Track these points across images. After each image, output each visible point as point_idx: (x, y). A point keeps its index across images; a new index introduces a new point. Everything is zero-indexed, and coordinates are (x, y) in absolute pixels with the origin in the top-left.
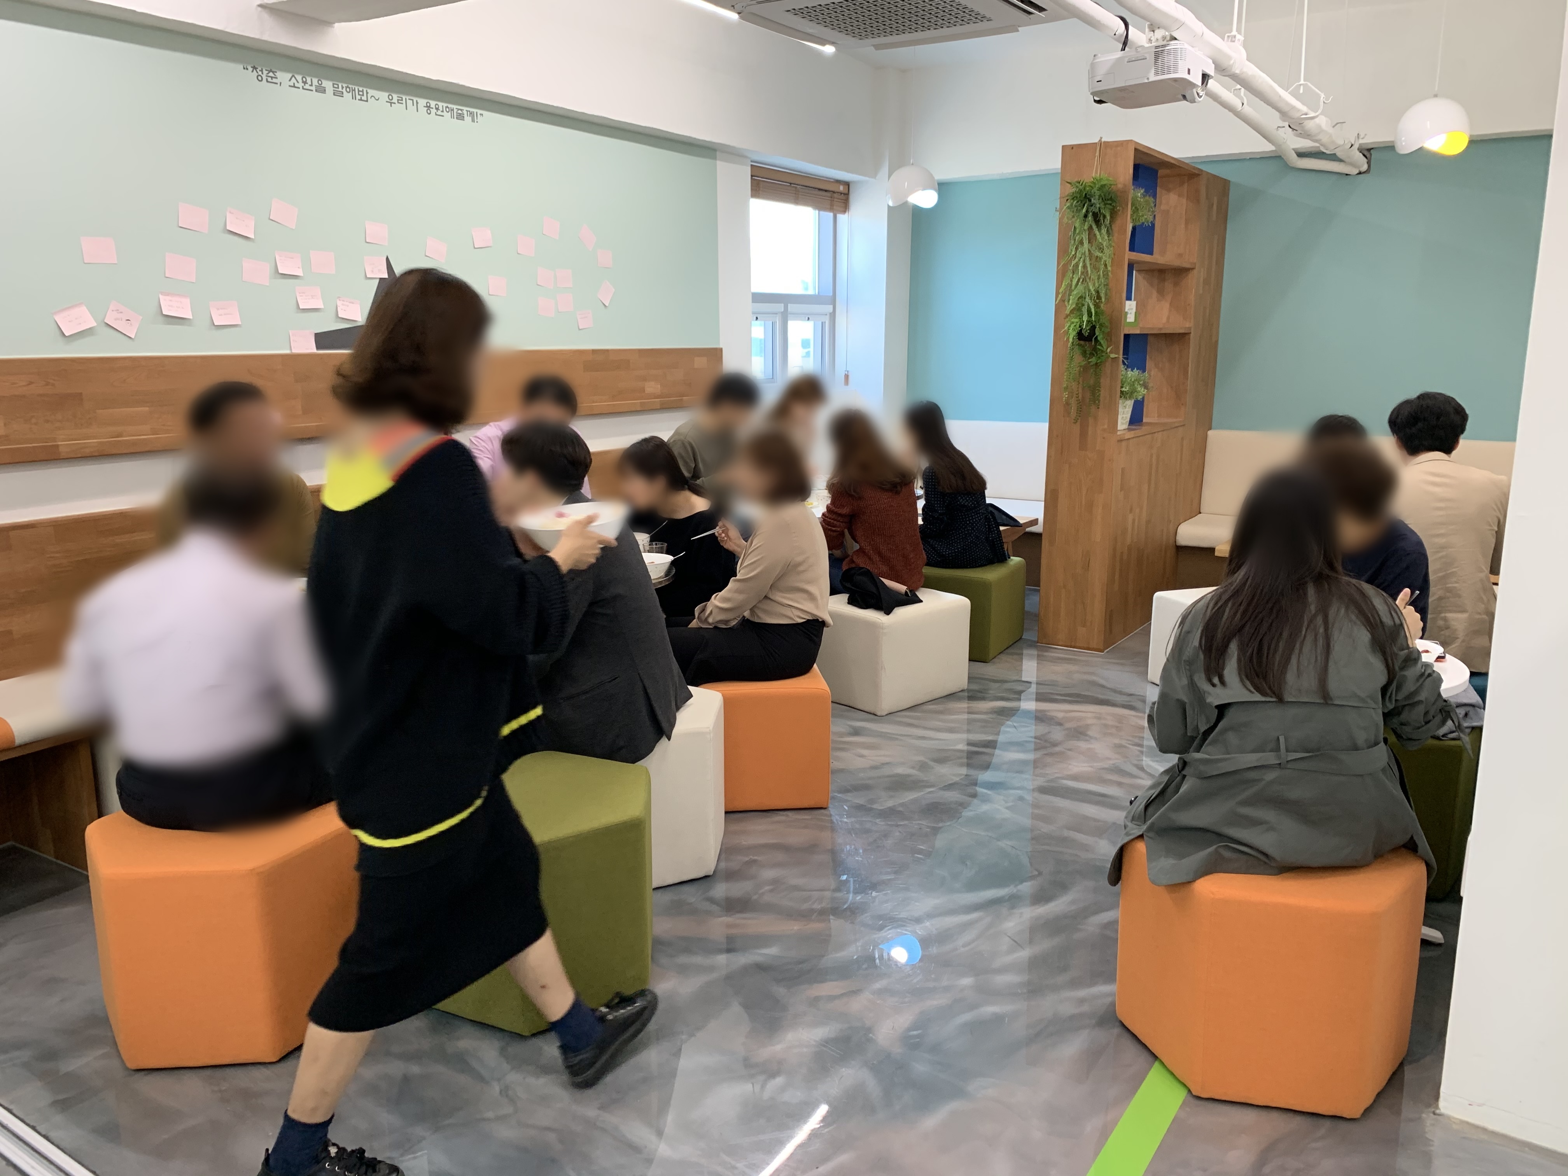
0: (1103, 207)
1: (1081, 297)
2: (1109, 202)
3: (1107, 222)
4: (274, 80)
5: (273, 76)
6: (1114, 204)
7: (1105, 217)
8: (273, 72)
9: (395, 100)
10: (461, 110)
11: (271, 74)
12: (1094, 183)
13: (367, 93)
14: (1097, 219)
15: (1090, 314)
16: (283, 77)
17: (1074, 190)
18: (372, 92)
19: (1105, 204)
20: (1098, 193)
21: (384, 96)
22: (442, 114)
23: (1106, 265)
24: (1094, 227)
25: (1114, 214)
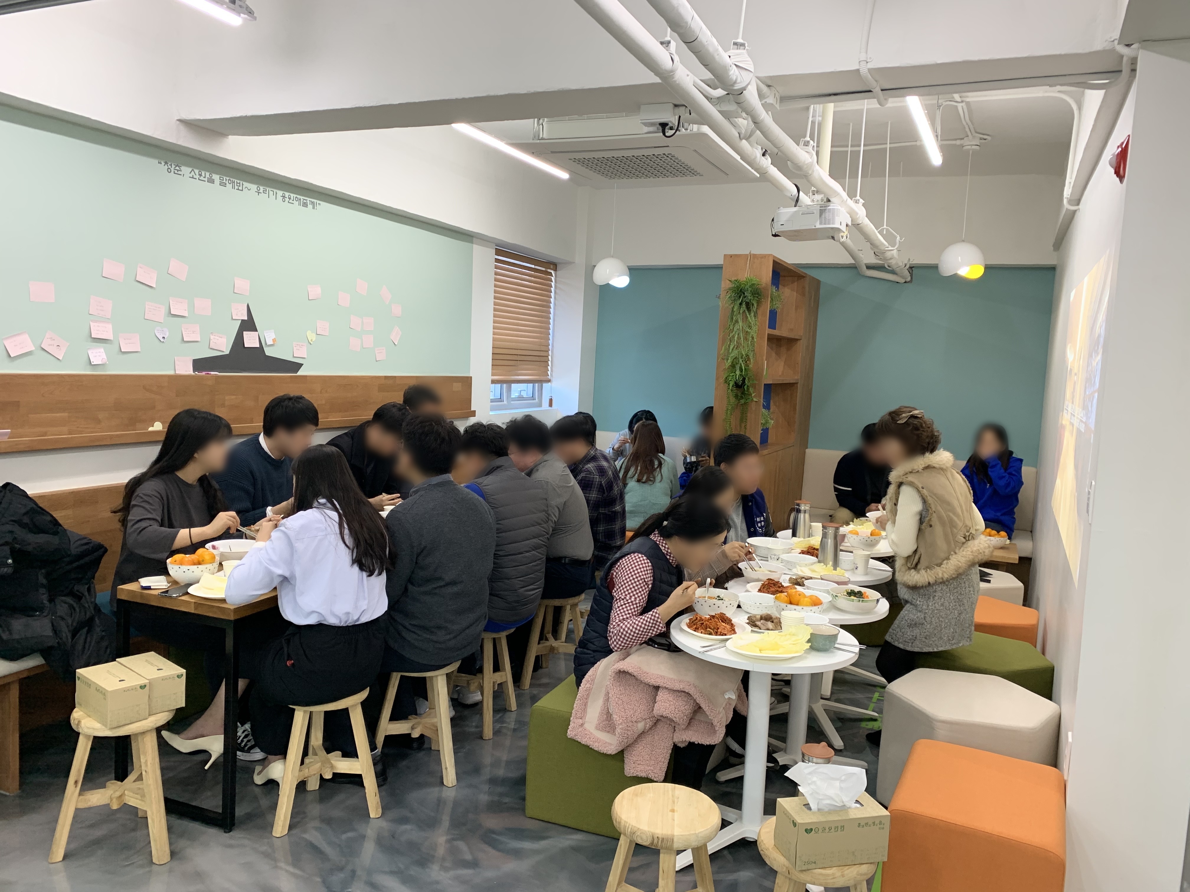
0: (752, 298)
1: (736, 358)
2: (757, 295)
3: (755, 309)
4: (179, 172)
5: (178, 169)
6: (759, 297)
7: (753, 305)
8: (179, 167)
9: (261, 191)
10: (306, 200)
11: (177, 168)
12: (747, 282)
13: (243, 185)
14: (748, 306)
15: (741, 370)
16: (186, 170)
17: (733, 285)
18: (246, 184)
19: (754, 297)
20: (750, 289)
21: (254, 187)
22: (292, 202)
23: (753, 338)
24: (747, 312)
25: (759, 303)
